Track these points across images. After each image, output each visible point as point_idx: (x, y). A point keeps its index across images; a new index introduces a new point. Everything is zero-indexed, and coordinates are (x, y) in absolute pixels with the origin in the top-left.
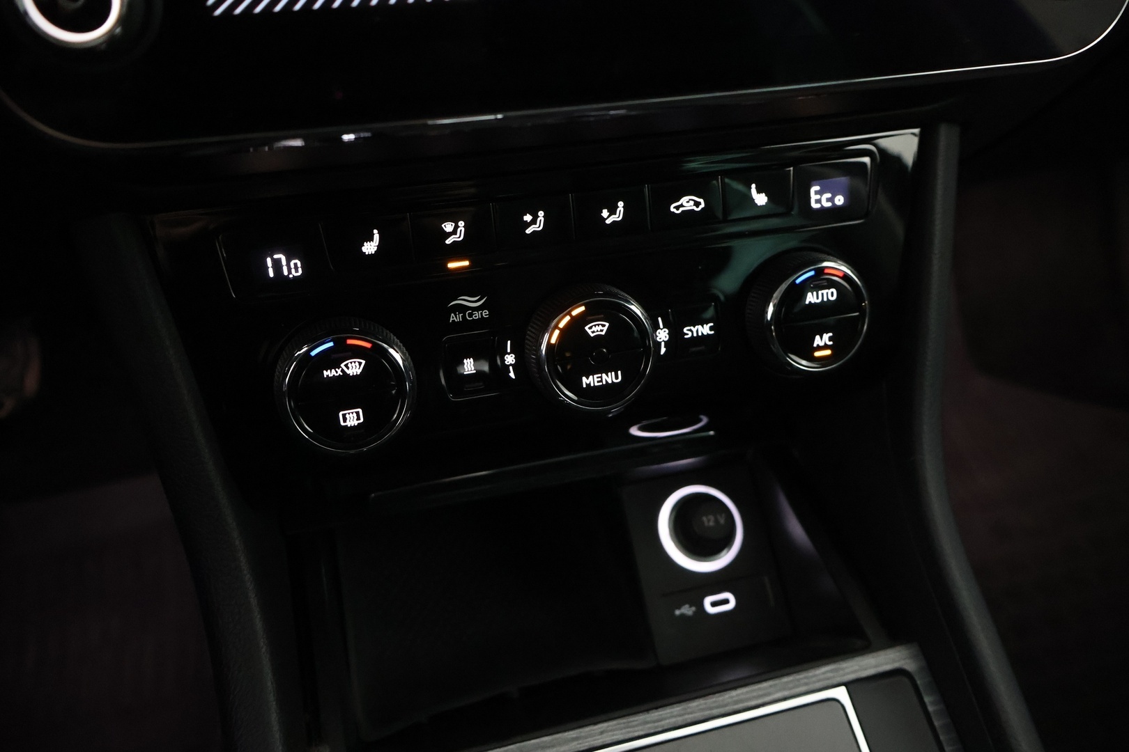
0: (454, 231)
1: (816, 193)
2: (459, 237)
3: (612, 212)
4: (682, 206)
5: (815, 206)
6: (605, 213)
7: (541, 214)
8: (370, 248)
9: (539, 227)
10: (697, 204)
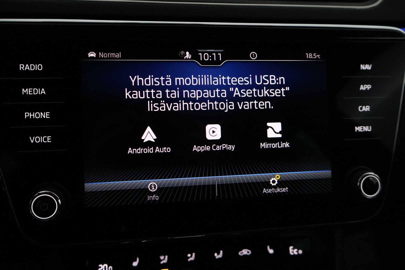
0: (164, 259)
1: (292, 249)
2: (165, 261)
3: (218, 254)
4: (243, 253)
5: (292, 254)
6: (216, 254)
7: (194, 254)
8: (135, 264)
9: (193, 258)
10: (248, 252)
